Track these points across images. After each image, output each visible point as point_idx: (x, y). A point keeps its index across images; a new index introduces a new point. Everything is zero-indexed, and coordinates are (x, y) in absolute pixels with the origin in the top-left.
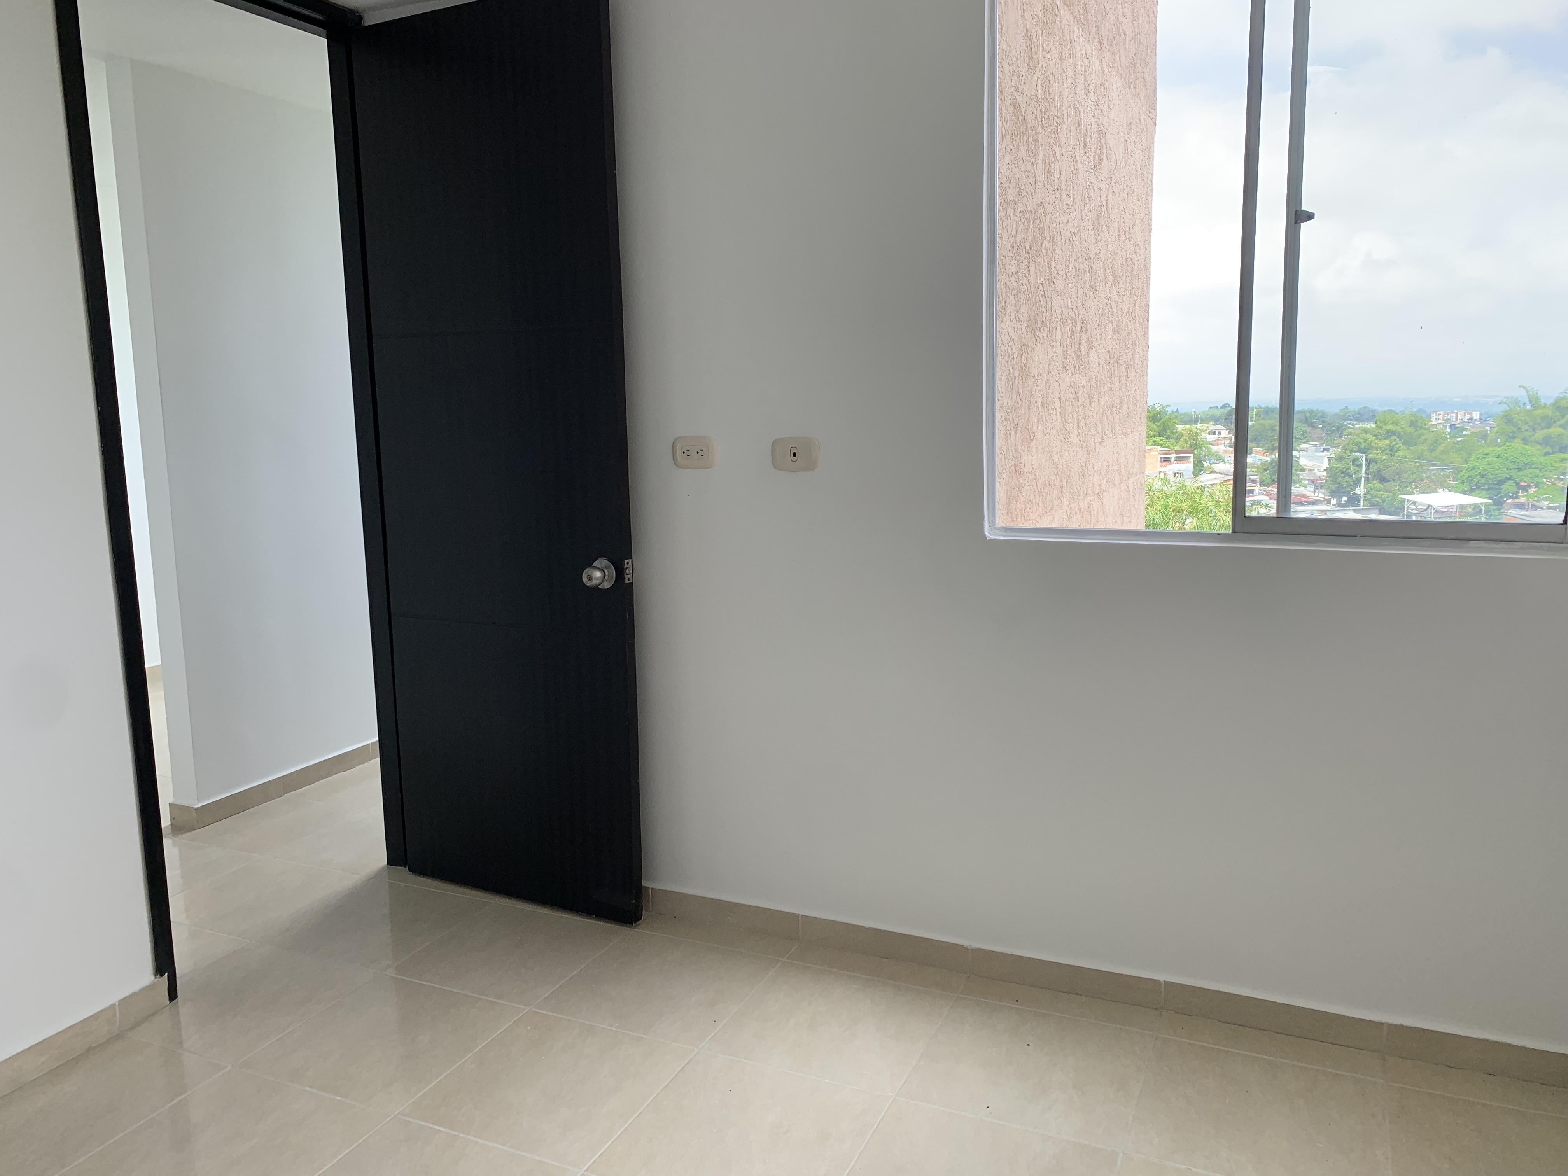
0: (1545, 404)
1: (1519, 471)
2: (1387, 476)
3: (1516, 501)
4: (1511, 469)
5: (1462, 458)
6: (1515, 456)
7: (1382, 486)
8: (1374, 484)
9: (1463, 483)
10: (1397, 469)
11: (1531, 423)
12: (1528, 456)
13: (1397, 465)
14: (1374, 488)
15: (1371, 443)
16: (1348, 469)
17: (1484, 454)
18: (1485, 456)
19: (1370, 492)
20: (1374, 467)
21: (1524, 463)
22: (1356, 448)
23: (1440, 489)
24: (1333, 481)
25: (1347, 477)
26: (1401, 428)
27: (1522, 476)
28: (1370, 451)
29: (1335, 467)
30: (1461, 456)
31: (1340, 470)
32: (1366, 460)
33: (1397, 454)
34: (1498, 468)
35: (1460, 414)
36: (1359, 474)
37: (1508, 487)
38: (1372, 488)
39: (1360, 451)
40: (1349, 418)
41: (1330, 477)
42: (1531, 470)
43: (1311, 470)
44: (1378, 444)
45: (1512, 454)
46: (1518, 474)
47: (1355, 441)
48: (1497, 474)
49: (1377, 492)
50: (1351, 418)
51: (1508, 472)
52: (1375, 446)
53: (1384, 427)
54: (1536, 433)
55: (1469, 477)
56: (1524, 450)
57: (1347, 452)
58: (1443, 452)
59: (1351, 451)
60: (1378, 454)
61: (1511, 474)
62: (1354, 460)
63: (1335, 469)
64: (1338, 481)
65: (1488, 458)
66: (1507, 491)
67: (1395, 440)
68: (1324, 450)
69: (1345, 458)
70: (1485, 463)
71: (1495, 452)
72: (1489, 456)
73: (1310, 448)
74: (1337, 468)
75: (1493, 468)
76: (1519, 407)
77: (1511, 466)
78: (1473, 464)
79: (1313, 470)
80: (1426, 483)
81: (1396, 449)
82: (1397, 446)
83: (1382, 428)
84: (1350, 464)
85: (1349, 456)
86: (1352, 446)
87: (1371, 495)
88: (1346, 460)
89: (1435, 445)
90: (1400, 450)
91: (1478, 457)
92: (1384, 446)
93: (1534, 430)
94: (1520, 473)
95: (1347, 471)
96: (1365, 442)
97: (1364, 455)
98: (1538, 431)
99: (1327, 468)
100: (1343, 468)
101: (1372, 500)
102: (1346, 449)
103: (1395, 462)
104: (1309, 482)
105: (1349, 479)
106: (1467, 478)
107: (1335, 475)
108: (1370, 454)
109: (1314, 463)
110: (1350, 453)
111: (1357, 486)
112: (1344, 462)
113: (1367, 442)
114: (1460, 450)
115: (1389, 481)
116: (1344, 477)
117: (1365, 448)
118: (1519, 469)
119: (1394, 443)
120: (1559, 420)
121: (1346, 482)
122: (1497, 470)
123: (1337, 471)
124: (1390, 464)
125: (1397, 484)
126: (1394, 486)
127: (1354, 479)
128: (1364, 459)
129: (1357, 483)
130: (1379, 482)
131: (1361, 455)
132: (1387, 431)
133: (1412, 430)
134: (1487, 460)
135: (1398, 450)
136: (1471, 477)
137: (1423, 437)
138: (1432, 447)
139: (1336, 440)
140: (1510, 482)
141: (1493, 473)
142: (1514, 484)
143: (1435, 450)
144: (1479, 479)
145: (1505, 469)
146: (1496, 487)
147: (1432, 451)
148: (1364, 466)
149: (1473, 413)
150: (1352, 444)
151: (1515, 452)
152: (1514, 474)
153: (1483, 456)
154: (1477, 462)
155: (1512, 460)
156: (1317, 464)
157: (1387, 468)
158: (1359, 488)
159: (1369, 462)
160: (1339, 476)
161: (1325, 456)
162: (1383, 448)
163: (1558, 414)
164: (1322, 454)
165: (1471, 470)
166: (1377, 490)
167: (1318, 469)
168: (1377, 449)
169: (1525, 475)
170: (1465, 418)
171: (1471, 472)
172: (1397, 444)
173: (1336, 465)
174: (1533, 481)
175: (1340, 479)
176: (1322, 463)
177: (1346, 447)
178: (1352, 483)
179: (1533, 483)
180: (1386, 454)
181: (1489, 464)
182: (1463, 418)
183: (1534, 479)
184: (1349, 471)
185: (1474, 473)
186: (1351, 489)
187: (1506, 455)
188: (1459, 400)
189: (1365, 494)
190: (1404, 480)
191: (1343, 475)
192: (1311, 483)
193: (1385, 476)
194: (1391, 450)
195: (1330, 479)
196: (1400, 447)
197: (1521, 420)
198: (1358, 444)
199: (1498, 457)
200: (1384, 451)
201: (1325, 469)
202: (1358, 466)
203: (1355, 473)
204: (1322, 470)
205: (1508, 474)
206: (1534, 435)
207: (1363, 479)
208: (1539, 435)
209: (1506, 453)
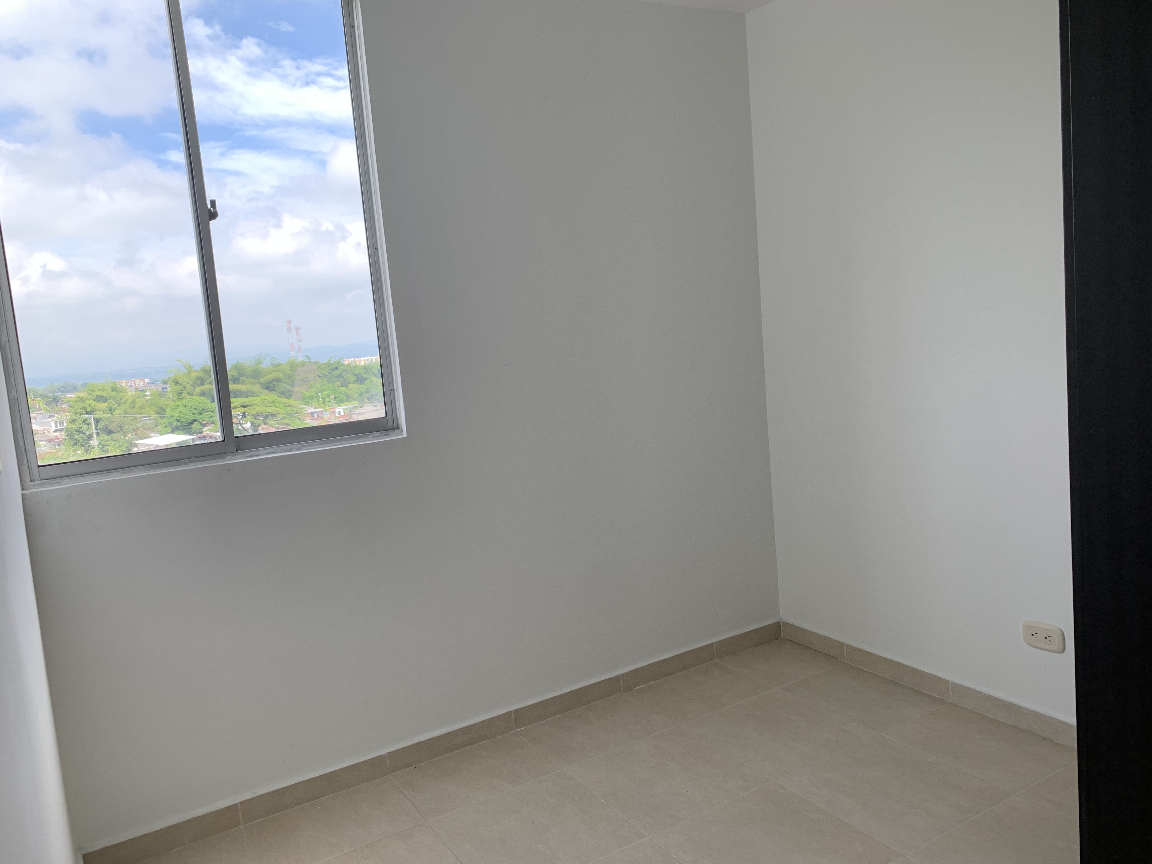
0: (196, 370)
1: (200, 414)
2: (113, 429)
3: (202, 435)
4: (195, 414)
5: (154, 410)
6: (196, 405)
7: (109, 437)
8: (103, 437)
9: (166, 427)
10: (119, 423)
11: (191, 383)
12: (204, 404)
13: (119, 420)
14: (104, 440)
15: (95, 406)
16: (81, 428)
17: (176, 406)
18: (177, 407)
19: (101, 443)
20: (101, 425)
21: (203, 409)
22: (84, 412)
23: (152, 433)
24: (71, 439)
25: (82, 434)
26: (107, 393)
27: (203, 417)
28: (95, 412)
29: (70, 428)
30: (153, 409)
31: (75, 430)
32: (94, 419)
33: (115, 412)
34: (187, 414)
35: (137, 381)
36: (90, 430)
37: (196, 426)
38: (102, 440)
39: (87, 413)
40: (56, 391)
41: (67, 436)
42: (207, 413)
43: (42, 433)
44: (100, 407)
45: (194, 404)
46: (200, 416)
47: (82, 407)
48: (187, 418)
49: (107, 442)
50: (58, 391)
51: (193, 416)
52: (97, 408)
53: (94, 394)
54: (196, 389)
55: (169, 422)
56: (201, 400)
57: (77, 415)
58: (141, 408)
59: (81, 414)
60: (102, 414)
61: (196, 417)
62: (84, 421)
63: (71, 429)
64: (75, 438)
65: (179, 408)
66: (196, 429)
67: (111, 403)
68: (50, 416)
69: (77, 420)
70: (178, 412)
71: (183, 403)
72: (179, 407)
73: (38, 416)
74: (72, 428)
75: (184, 415)
76: (181, 373)
77: (195, 412)
78: (170, 413)
79: (45, 433)
80: (141, 430)
81: (113, 409)
82: (114, 407)
83: (92, 395)
84: (82, 424)
85: (79, 418)
86: (80, 410)
87: (102, 445)
88: (78, 421)
89: (134, 403)
90: (117, 409)
91: (172, 408)
92: (105, 408)
93: (194, 387)
94: (201, 416)
95: (81, 429)
96: (89, 406)
97: (91, 416)
98: (197, 388)
99: (55, 430)
100: (77, 427)
101: (104, 448)
102: (76, 413)
103: (116, 419)
104: (46, 442)
105: (83, 435)
106: (168, 424)
107: (71, 434)
108: (95, 415)
109: (44, 428)
110: (80, 416)
111: (91, 439)
112: (76, 423)
113: (91, 406)
114: (151, 406)
115: (114, 432)
116: (79, 434)
117: (91, 411)
118: (201, 413)
119: (111, 405)
120: (208, 379)
121: (82, 437)
122: (187, 415)
123: (72, 431)
124: (114, 420)
125: (122, 434)
126: (120, 436)
127: (88, 435)
128: (92, 419)
129: (90, 437)
130: (107, 435)
131: (89, 416)
132: (97, 396)
133: (114, 393)
134: (179, 409)
135: (115, 409)
136: (171, 423)
137: (124, 399)
138: (132, 405)
139: (56, 408)
140: (196, 423)
141: (184, 418)
142: (199, 424)
143: (134, 407)
144: (177, 423)
145: (192, 414)
146: (189, 427)
147: (133, 408)
148: (93, 424)
149: (145, 380)
150: (80, 409)
151: (196, 402)
152: (198, 417)
153: (176, 407)
154: (173, 411)
155: (195, 408)
156: (46, 428)
157: (112, 423)
158: (93, 441)
159: (97, 421)
160: (75, 434)
161: (52, 421)
162: (104, 409)
163: (207, 375)
164: (49, 420)
165: (170, 418)
166: (106, 441)
167: (48, 432)
168: (99, 410)
169: (204, 417)
170: (140, 384)
171: (170, 419)
172: (113, 405)
173: (71, 426)
174: (211, 420)
175: (76, 436)
176: (51, 427)
177: (76, 412)
178: (86, 438)
179: (210, 421)
180: (107, 413)
181: (181, 412)
182: (139, 384)
183: (211, 418)
184: (82, 429)
185: (172, 420)
186: (86, 442)
187: (190, 405)
188: (132, 372)
189: (98, 445)
190: (126, 431)
191: (78, 433)
192: (48, 443)
193: (112, 429)
194: (110, 410)
195: (68, 437)
196: (116, 407)
197: (184, 381)
198: (85, 408)
199: (186, 406)
200: (105, 411)
201: (54, 430)
202: (88, 424)
203: (87, 430)
204: (51, 432)
205: (194, 417)
206: (195, 390)
207: (95, 434)
208: (198, 390)
209: (190, 404)
